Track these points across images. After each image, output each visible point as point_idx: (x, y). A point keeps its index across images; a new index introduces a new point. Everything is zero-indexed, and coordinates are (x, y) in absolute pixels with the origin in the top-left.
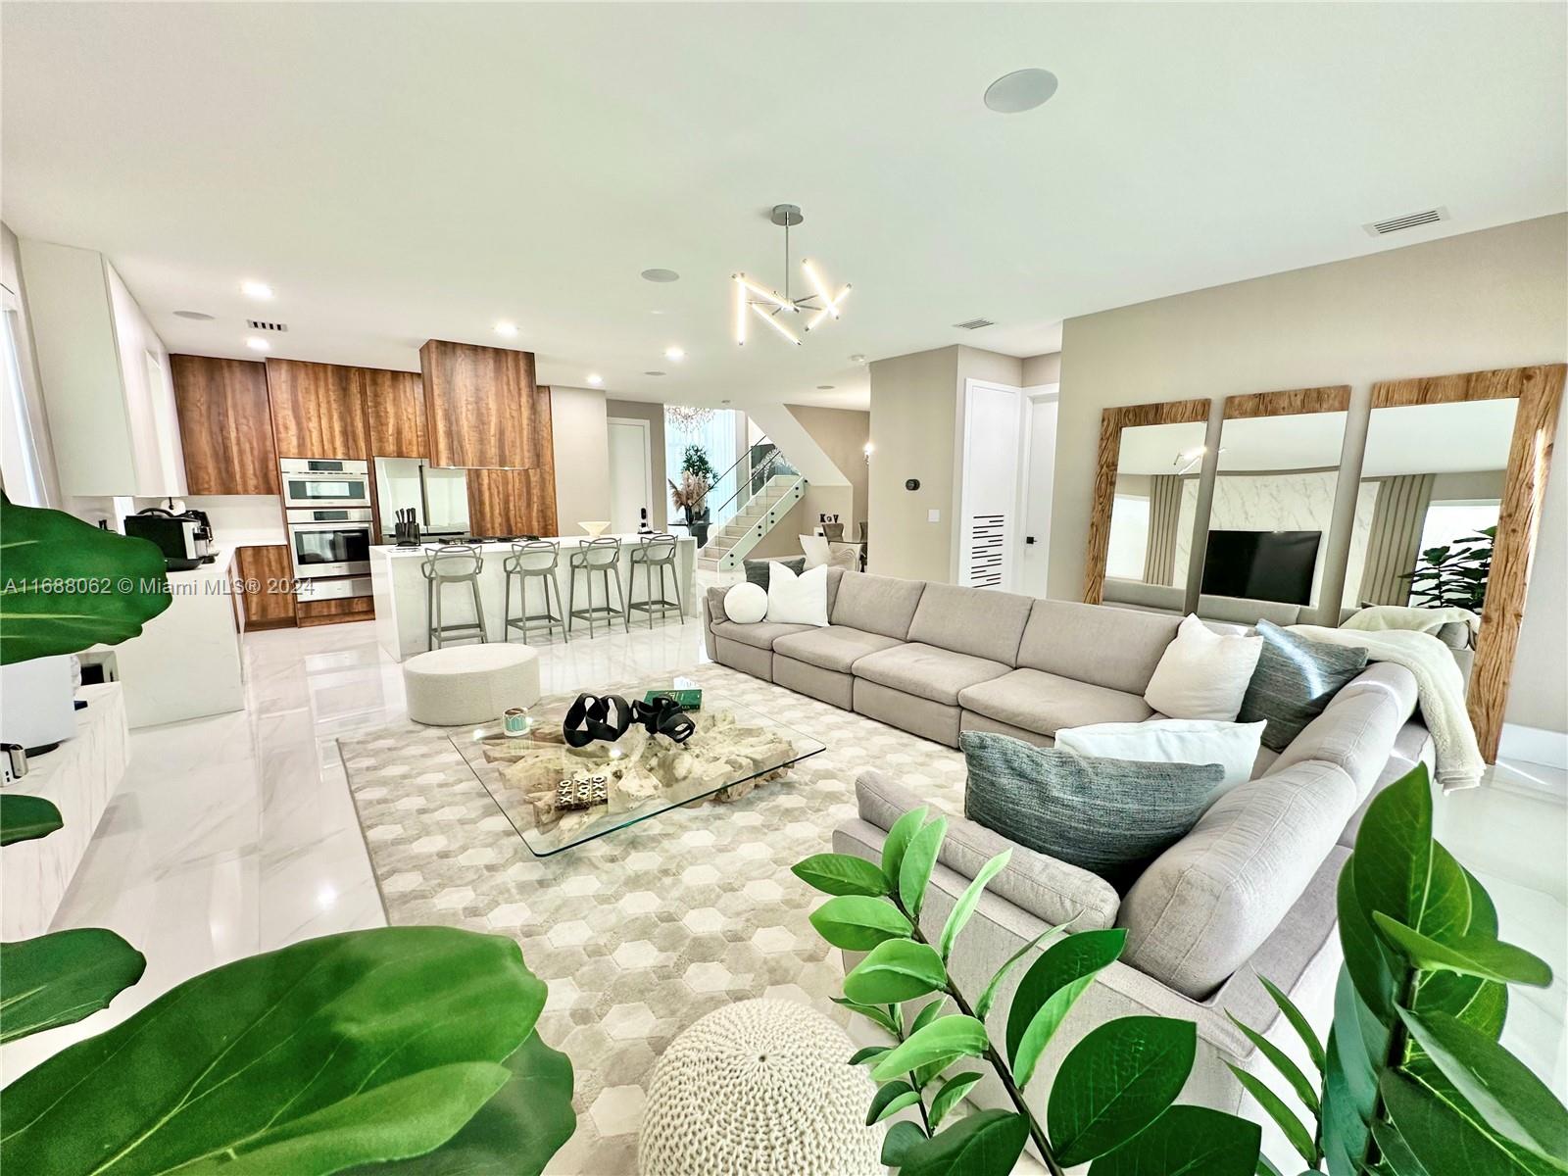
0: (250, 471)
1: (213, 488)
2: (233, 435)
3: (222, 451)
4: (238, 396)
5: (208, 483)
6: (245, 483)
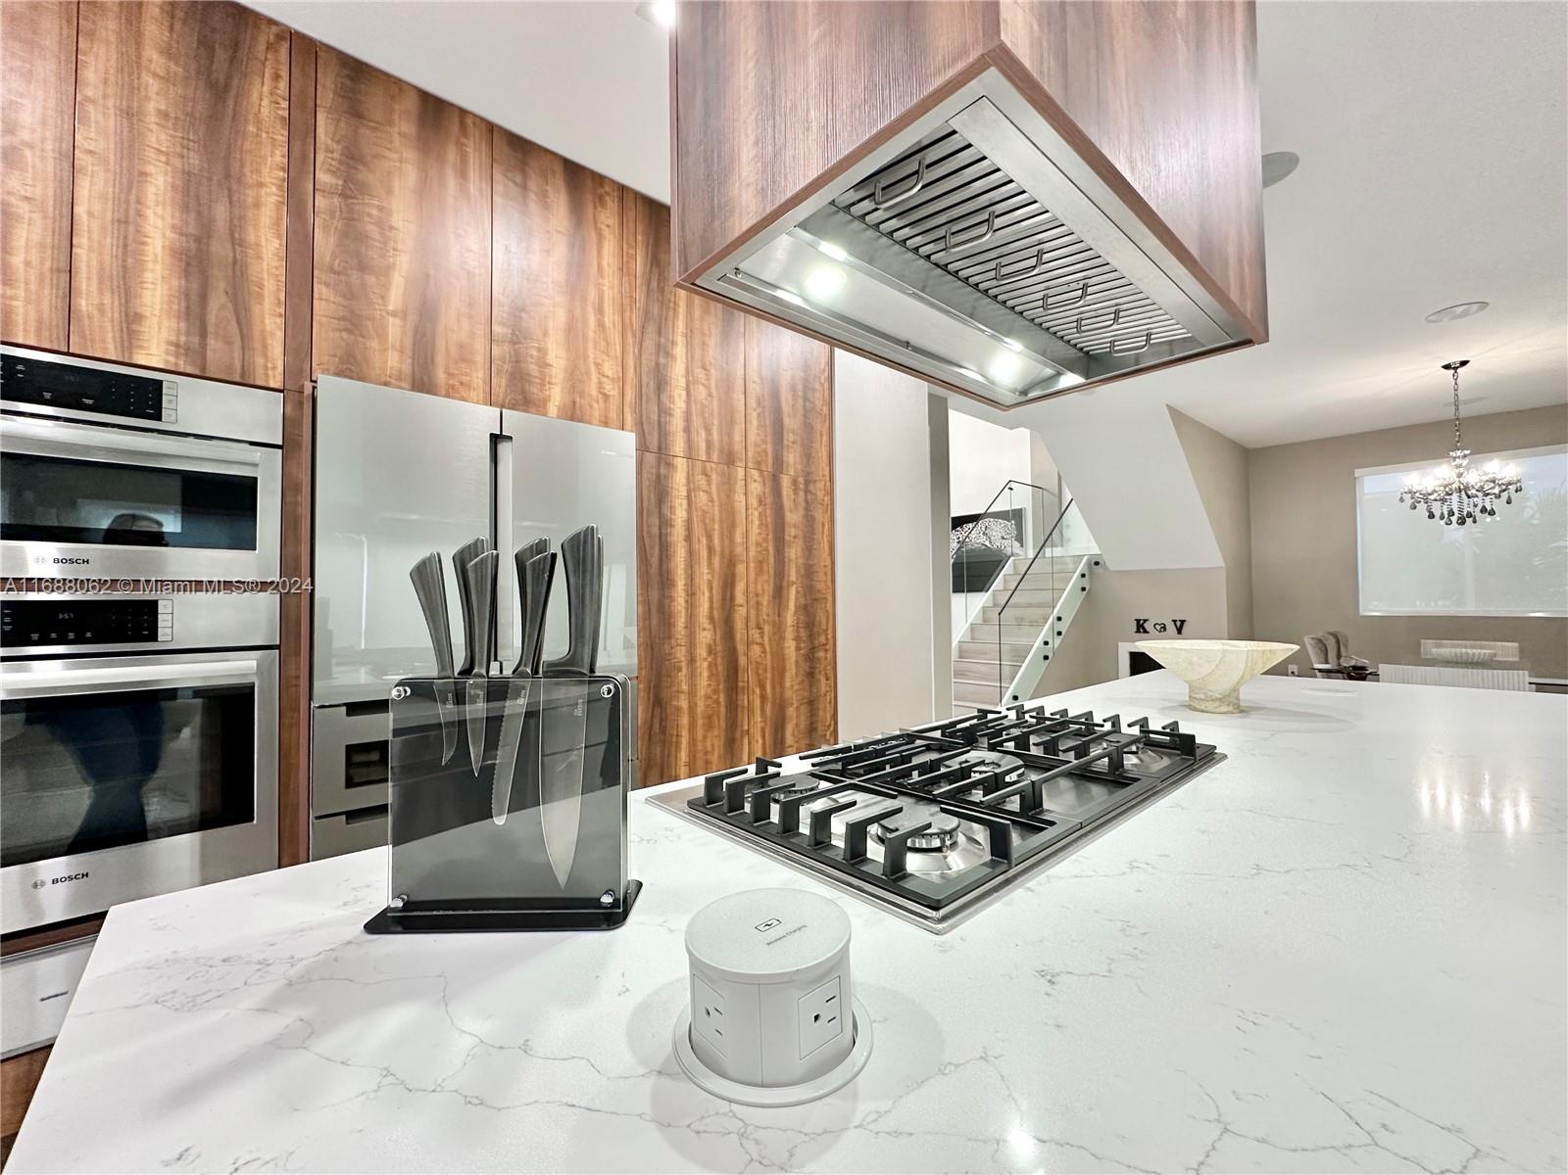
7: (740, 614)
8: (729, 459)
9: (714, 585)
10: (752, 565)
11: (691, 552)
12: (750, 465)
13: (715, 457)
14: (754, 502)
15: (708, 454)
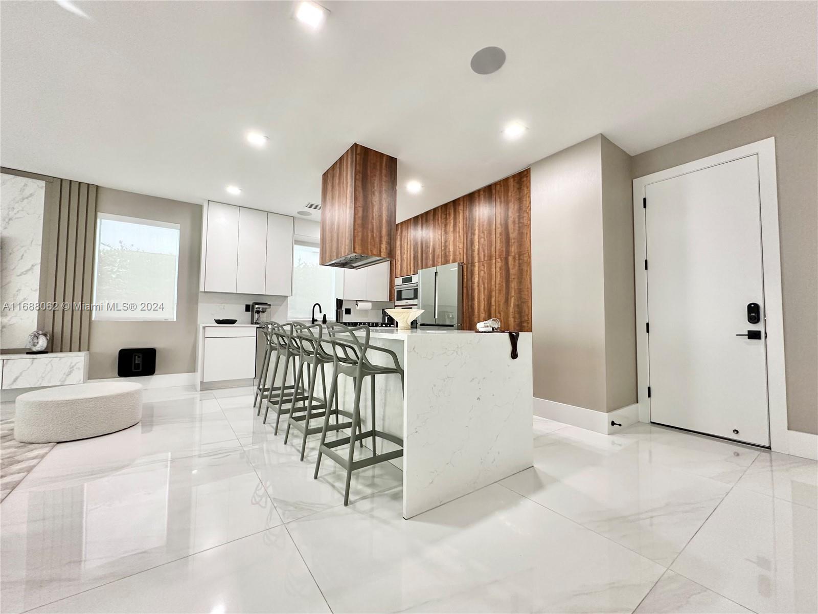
7: (493, 308)
8: (490, 258)
9: (485, 299)
10: (497, 292)
11: (479, 290)
12: (497, 257)
13: (486, 259)
14: (498, 269)
15: (484, 258)
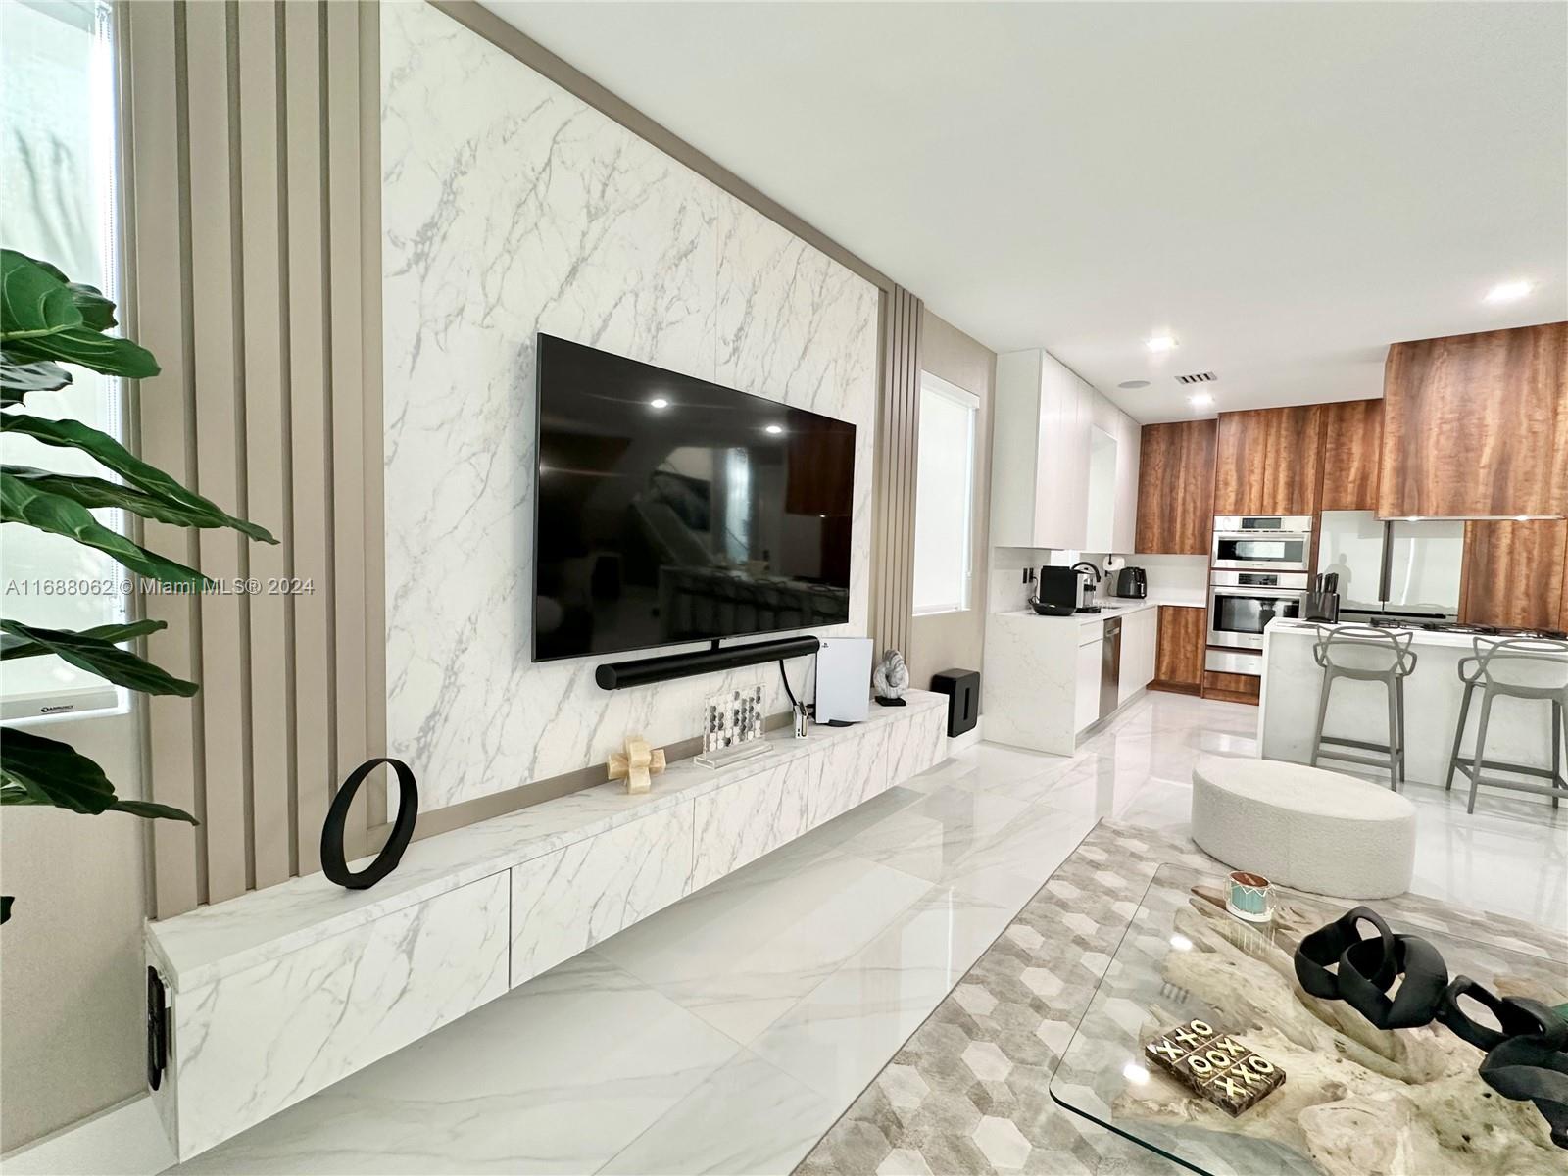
0: (1189, 532)
1: (1155, 547)
2: (1181, 495)
3: (1168, 511)
4: (1192, 456)
5: (1152, 542)
6: (1182, 543)
11: (1512, 560)
